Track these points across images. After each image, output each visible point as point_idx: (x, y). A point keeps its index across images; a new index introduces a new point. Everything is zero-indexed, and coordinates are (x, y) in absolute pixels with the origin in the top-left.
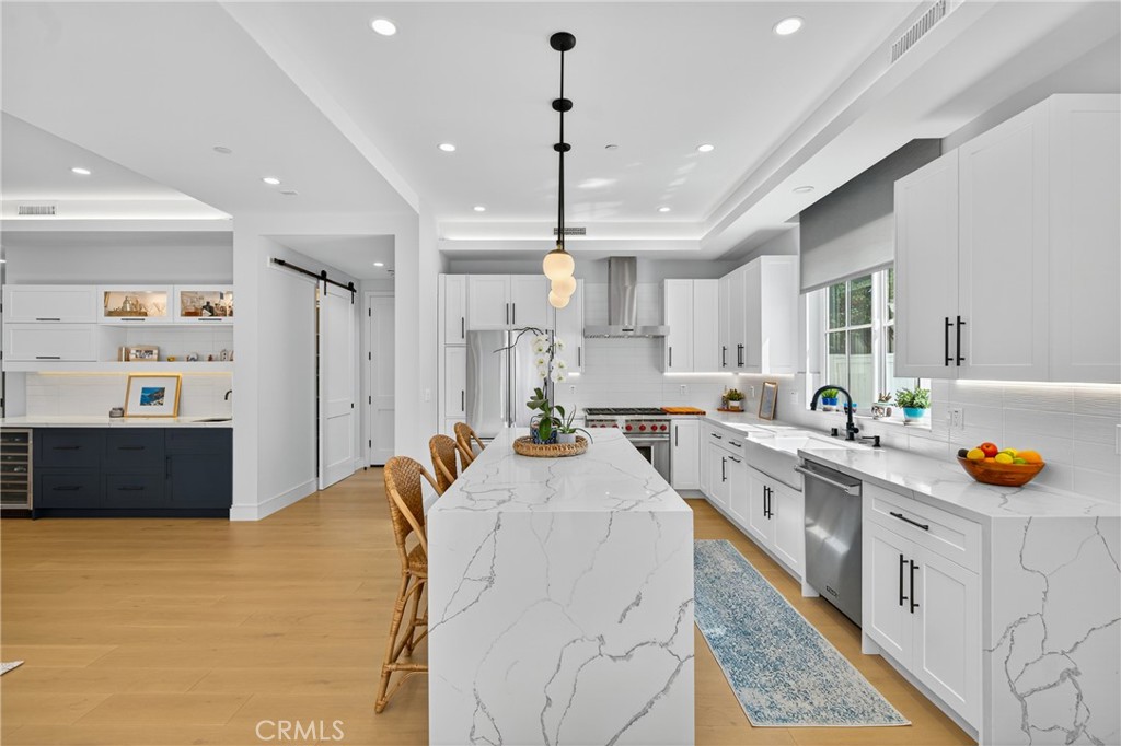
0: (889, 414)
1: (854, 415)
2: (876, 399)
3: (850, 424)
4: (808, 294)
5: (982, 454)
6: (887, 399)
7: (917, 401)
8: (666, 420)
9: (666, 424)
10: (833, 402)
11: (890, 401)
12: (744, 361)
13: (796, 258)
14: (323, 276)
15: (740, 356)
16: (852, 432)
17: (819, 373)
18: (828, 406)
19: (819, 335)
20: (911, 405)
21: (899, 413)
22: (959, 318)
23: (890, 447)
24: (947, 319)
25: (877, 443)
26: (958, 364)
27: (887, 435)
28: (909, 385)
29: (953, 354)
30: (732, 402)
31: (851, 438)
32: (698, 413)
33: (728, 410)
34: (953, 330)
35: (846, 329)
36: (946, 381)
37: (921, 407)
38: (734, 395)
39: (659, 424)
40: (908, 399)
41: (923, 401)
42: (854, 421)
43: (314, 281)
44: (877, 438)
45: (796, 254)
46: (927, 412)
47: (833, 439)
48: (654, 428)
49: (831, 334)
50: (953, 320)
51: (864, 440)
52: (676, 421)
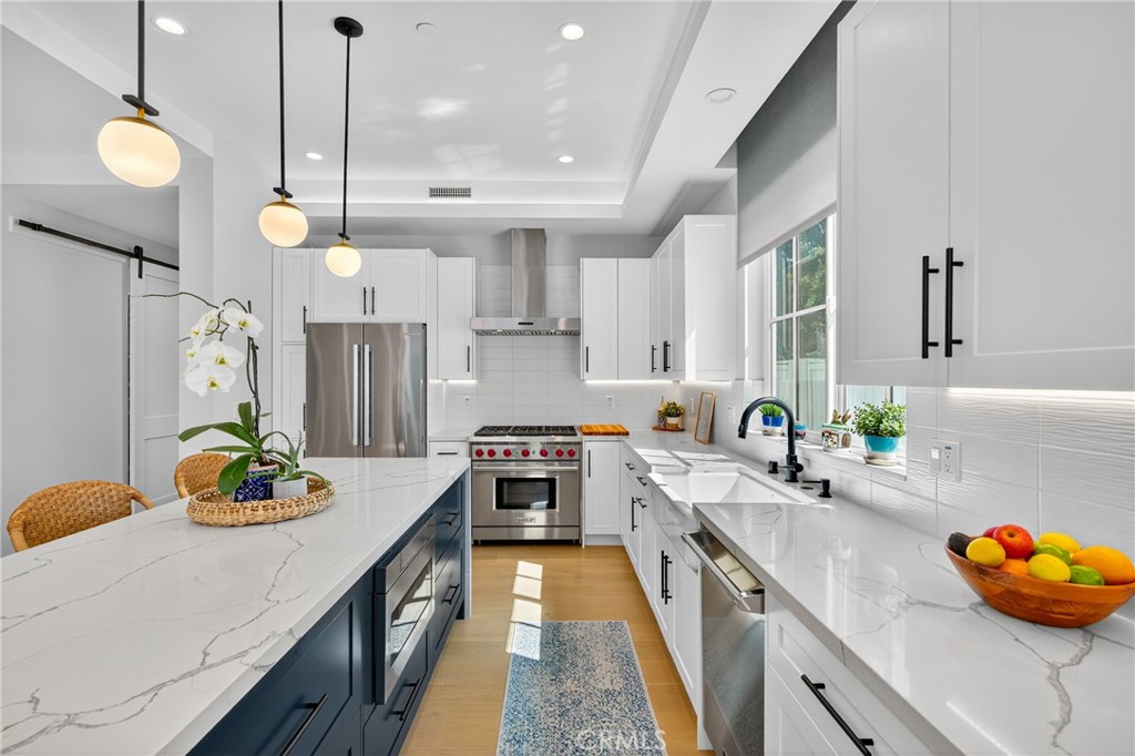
0: (846, 443)
1: (798, 443)
2: (831, 418)
3: (792, 458)
4: (746, 267)
5: (999, 553)
6: (844, 420)
7: (885, 424)
8: (575, 443)
9: (574, 448)
10: (777, 422)
11: (849, 423)
12: (670, 364)
13: (734, 218)
14: (138, 253)
15: (665, 358)
16: (794, 471)
17: (763, 379)
18: (769, 428)
19: (762, 325)
20: (877, 433)
21: (859, 443)
22: (950, 252)
23: (845, 497)
24: (926, 259)
25: (826, 490)
26: (948, 353)
27: (841, 478)
28: (876, 397)
29: (937, 333)
30: (670, 419)
31: (793, 479)
32: (619, 434)
33: (665, 429)
34: (937, 283)
35: (795, 314)
36: (930, 391)
37: (894, 434)
38: (672, 411)
39: (565, 449)
40: (871, 421)
41: (896, 426)
42: (797, 452)
43: (123, 259)
44: (826, 483)
45: (733, 213)
46: (901, 442)
47: (768, 479)
48: (559, 453)
49: (780, 323)
50: (938, 262)
51: (809, 484)
52: (591, 445)
